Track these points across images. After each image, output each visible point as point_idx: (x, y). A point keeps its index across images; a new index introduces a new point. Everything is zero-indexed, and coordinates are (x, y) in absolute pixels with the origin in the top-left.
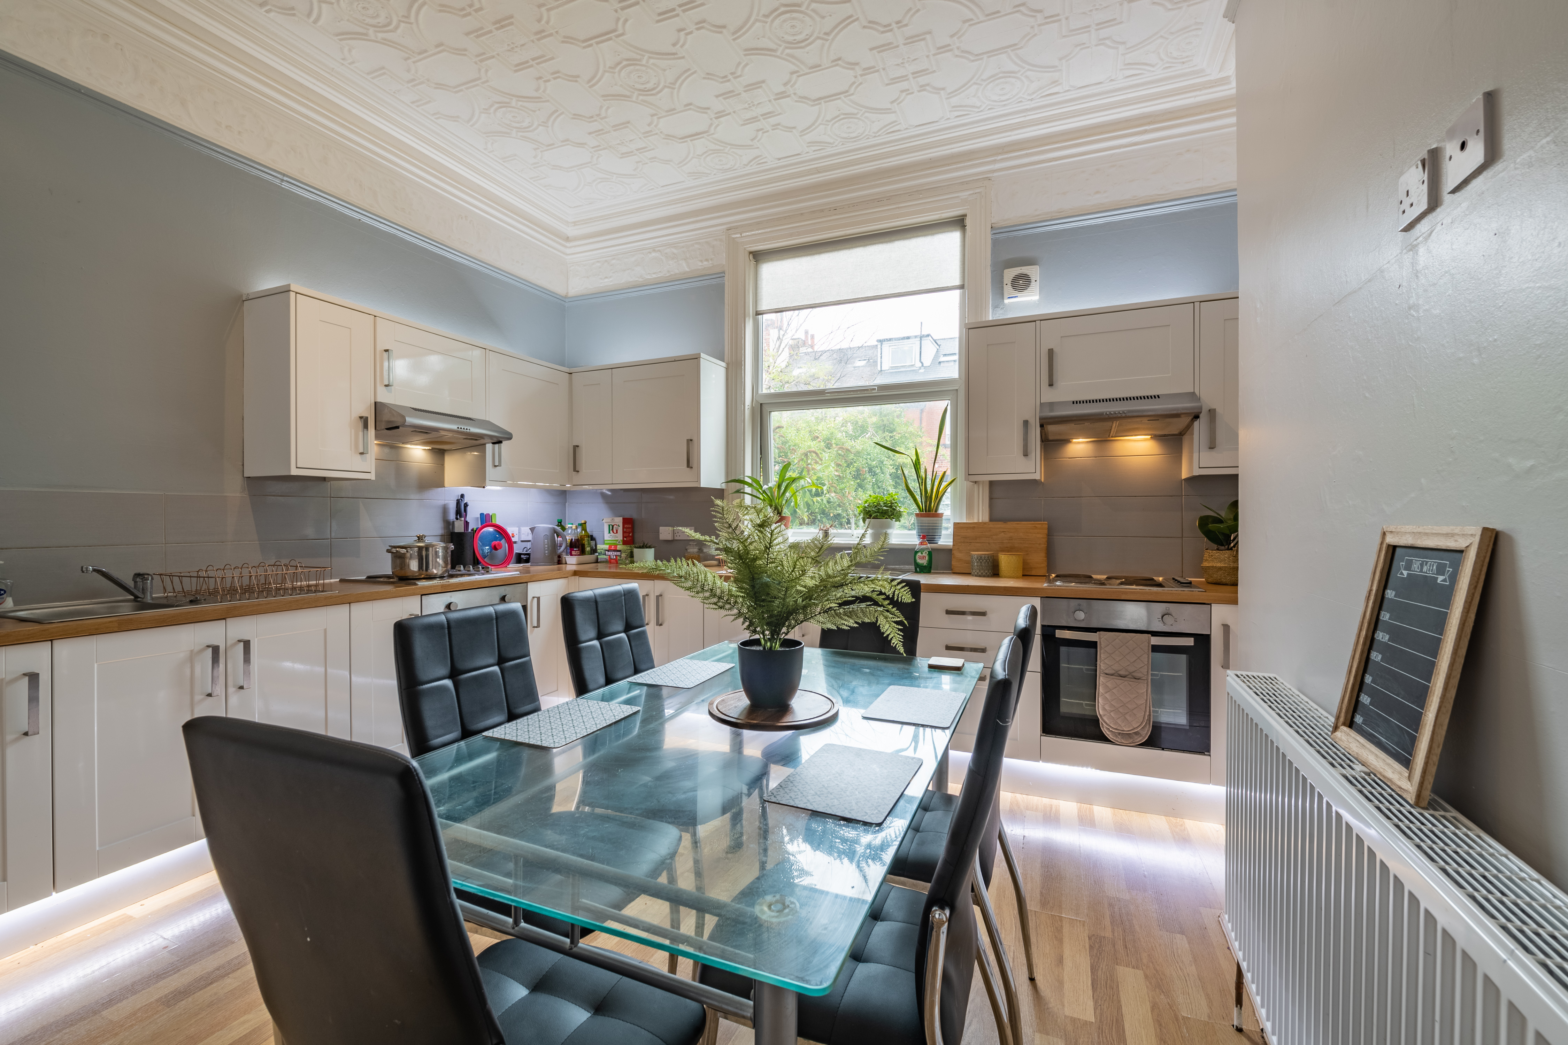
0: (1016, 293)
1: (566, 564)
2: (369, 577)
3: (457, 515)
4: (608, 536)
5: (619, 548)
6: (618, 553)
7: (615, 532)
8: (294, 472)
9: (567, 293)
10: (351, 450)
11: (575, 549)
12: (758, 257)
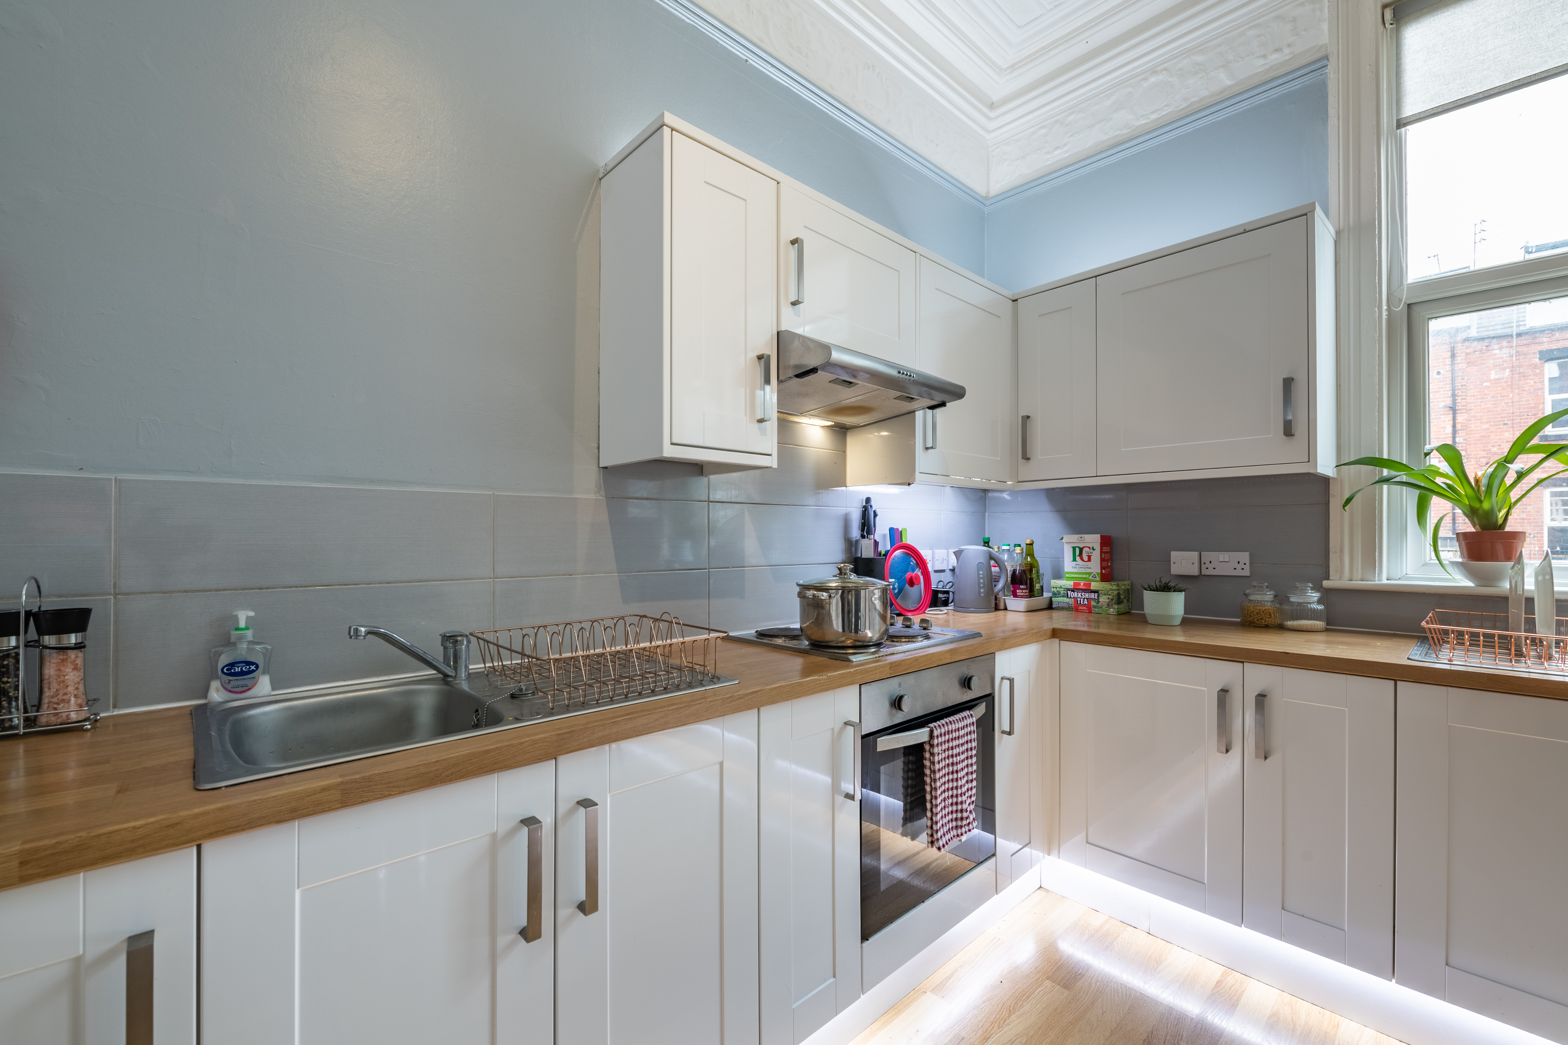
1: (1006, 609)
2: (761, 634)
3: (863, 530)
4: (1069, 566)
5: (1094, 586)
6: (1092, 595)
7: (1086, 558)
8: (669, 452)
9: (988, 192)
10: (746, 415)
11: (1022, 587)
12: (1401, 11)
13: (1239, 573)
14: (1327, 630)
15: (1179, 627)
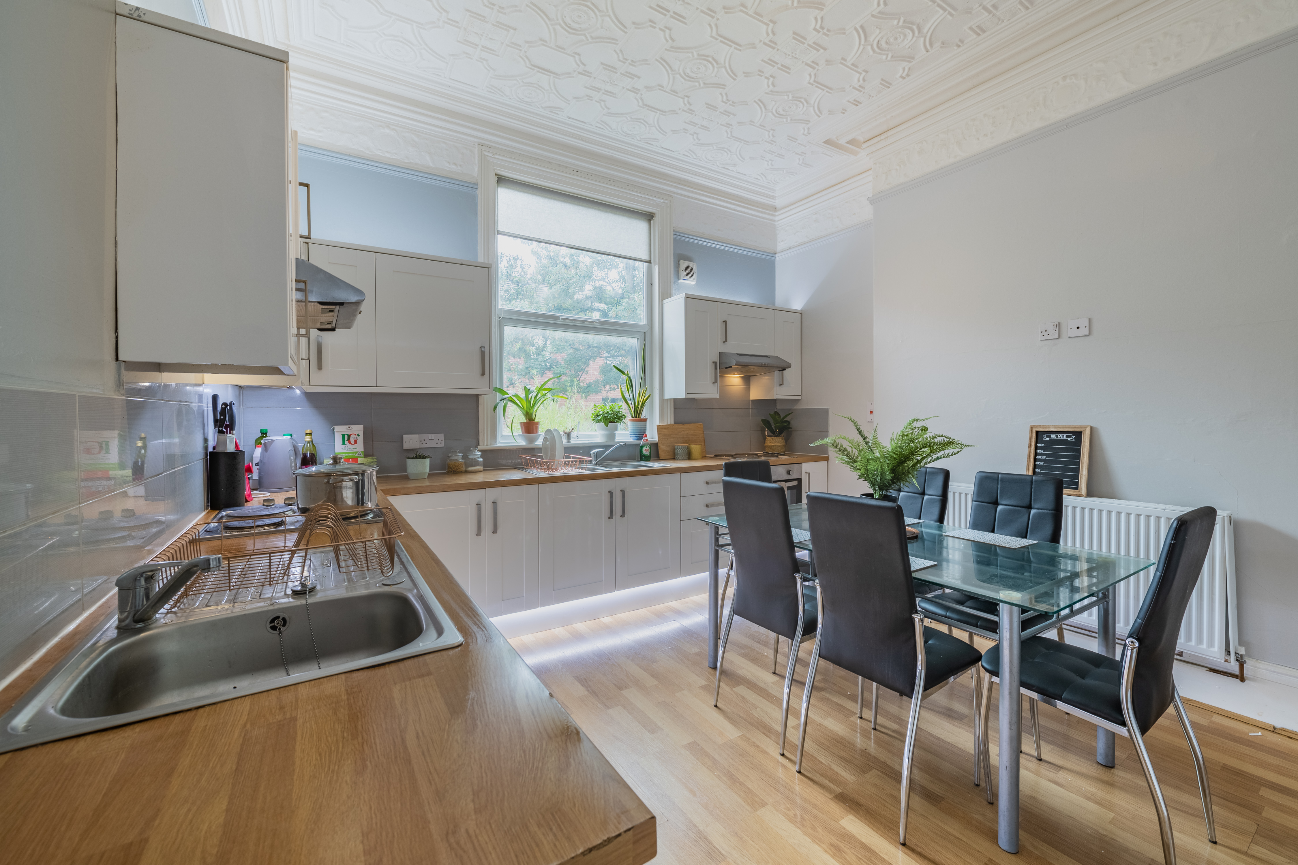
0: (687, 278)
4: (341, 448)
5: (360, 460)
7: (353, 442)
12: (501, 180)
13: (439, 445)
14: (484, 470)
15: (427, 479)
